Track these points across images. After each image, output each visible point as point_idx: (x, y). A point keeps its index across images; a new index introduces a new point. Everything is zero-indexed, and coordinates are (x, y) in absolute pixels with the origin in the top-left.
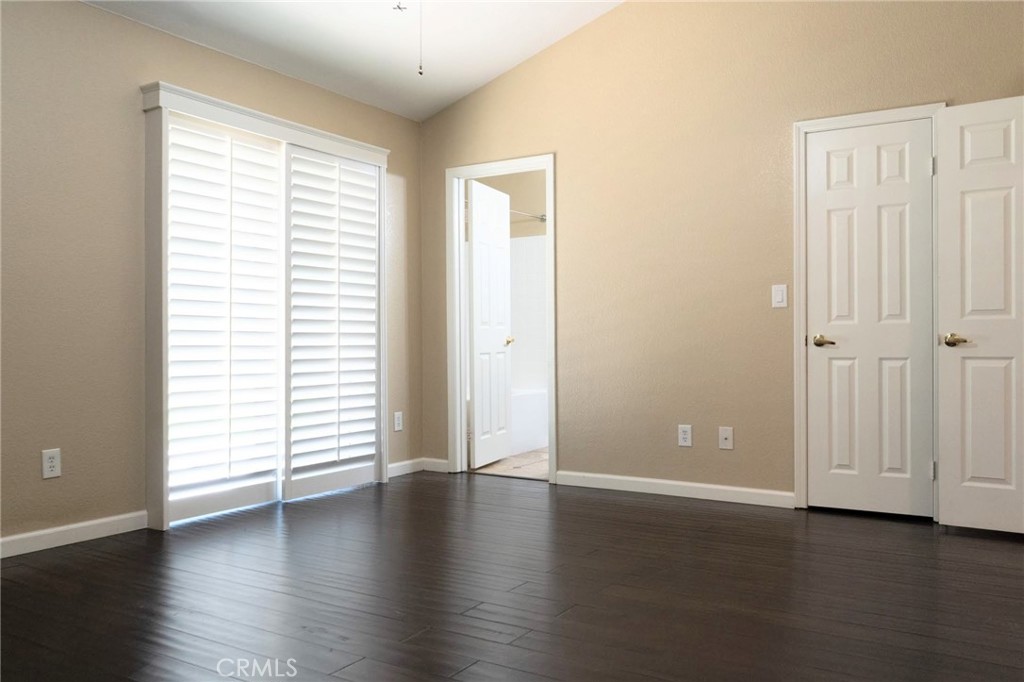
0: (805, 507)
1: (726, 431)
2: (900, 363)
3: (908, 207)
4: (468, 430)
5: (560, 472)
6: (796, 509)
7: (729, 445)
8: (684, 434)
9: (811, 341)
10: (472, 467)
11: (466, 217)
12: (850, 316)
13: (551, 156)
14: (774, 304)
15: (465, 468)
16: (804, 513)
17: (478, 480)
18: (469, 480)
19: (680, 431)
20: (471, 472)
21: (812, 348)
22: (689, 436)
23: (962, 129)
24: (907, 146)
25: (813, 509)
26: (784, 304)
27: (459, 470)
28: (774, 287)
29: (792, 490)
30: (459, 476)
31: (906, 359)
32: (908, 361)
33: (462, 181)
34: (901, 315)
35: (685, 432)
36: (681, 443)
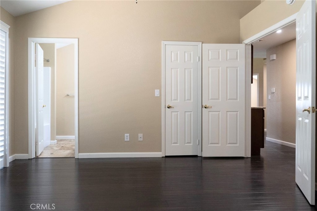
0: (165, 156)
1: (140, 135)
2: (190, 113)
3: (192, 69)
4: (36, 141)
5: (79, 154)
6: (162, 157)
7: (142, 139)
8: (127, 137)
9: (166, 107)
10: (37, 155)
11: (35, 57)
12: (177, 99)
13: (77, 39)
14: (156, 95)
15: (35, 157)
16: (164, 158)
17: (40, 161)
18: (36, 161)
19: (125, 136)
20: (37, 158)
21: (167, 108)
22: (128, 137)
23: (209, 50)
24: (192, 52)
25: (166, 157)
26: (159, 96)
27: (33, 158)
28: (155, 90)
29: (161, 152)
30: (33, 160)
31: (191, 112)
32: (192, 112)
33: (34, 43)
34: (190, 100)
35: (127, 136)
36: (126, 140)
